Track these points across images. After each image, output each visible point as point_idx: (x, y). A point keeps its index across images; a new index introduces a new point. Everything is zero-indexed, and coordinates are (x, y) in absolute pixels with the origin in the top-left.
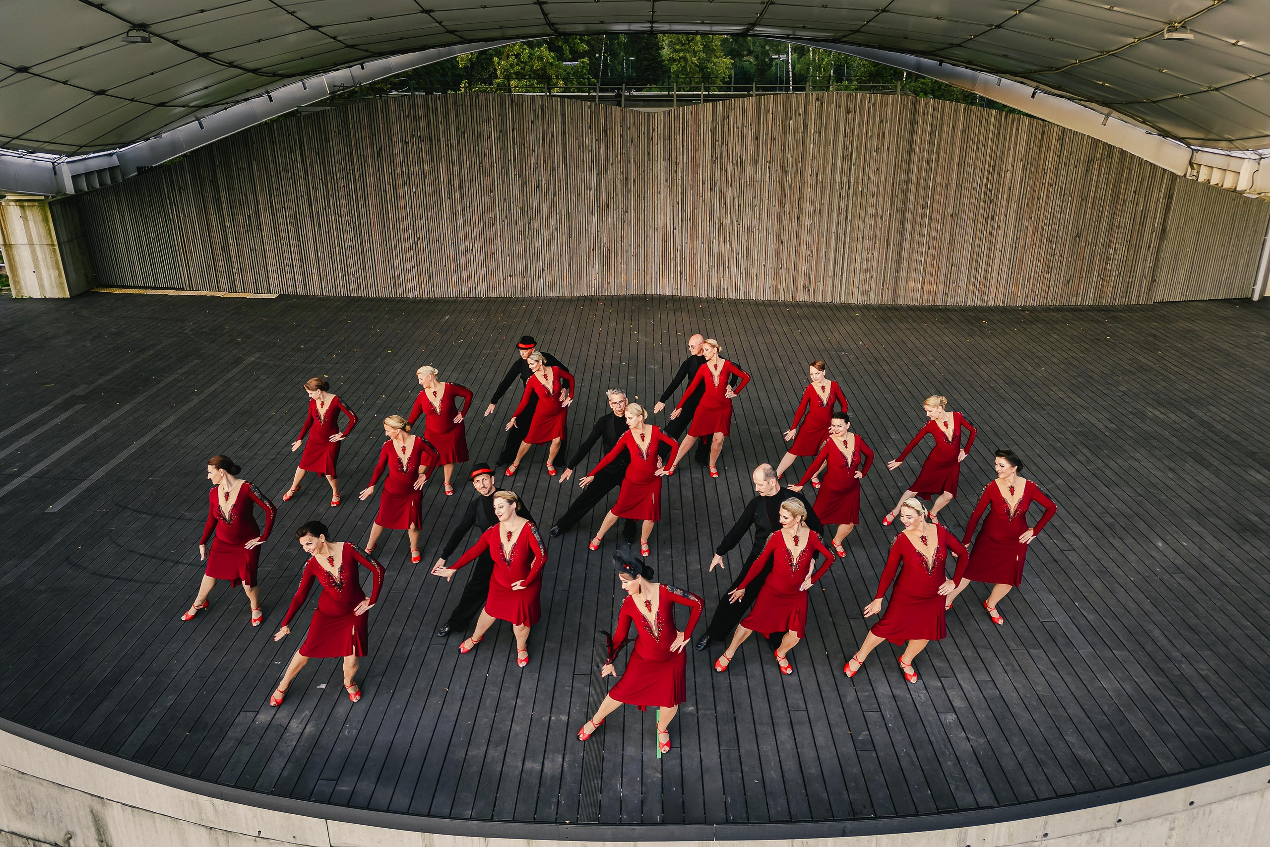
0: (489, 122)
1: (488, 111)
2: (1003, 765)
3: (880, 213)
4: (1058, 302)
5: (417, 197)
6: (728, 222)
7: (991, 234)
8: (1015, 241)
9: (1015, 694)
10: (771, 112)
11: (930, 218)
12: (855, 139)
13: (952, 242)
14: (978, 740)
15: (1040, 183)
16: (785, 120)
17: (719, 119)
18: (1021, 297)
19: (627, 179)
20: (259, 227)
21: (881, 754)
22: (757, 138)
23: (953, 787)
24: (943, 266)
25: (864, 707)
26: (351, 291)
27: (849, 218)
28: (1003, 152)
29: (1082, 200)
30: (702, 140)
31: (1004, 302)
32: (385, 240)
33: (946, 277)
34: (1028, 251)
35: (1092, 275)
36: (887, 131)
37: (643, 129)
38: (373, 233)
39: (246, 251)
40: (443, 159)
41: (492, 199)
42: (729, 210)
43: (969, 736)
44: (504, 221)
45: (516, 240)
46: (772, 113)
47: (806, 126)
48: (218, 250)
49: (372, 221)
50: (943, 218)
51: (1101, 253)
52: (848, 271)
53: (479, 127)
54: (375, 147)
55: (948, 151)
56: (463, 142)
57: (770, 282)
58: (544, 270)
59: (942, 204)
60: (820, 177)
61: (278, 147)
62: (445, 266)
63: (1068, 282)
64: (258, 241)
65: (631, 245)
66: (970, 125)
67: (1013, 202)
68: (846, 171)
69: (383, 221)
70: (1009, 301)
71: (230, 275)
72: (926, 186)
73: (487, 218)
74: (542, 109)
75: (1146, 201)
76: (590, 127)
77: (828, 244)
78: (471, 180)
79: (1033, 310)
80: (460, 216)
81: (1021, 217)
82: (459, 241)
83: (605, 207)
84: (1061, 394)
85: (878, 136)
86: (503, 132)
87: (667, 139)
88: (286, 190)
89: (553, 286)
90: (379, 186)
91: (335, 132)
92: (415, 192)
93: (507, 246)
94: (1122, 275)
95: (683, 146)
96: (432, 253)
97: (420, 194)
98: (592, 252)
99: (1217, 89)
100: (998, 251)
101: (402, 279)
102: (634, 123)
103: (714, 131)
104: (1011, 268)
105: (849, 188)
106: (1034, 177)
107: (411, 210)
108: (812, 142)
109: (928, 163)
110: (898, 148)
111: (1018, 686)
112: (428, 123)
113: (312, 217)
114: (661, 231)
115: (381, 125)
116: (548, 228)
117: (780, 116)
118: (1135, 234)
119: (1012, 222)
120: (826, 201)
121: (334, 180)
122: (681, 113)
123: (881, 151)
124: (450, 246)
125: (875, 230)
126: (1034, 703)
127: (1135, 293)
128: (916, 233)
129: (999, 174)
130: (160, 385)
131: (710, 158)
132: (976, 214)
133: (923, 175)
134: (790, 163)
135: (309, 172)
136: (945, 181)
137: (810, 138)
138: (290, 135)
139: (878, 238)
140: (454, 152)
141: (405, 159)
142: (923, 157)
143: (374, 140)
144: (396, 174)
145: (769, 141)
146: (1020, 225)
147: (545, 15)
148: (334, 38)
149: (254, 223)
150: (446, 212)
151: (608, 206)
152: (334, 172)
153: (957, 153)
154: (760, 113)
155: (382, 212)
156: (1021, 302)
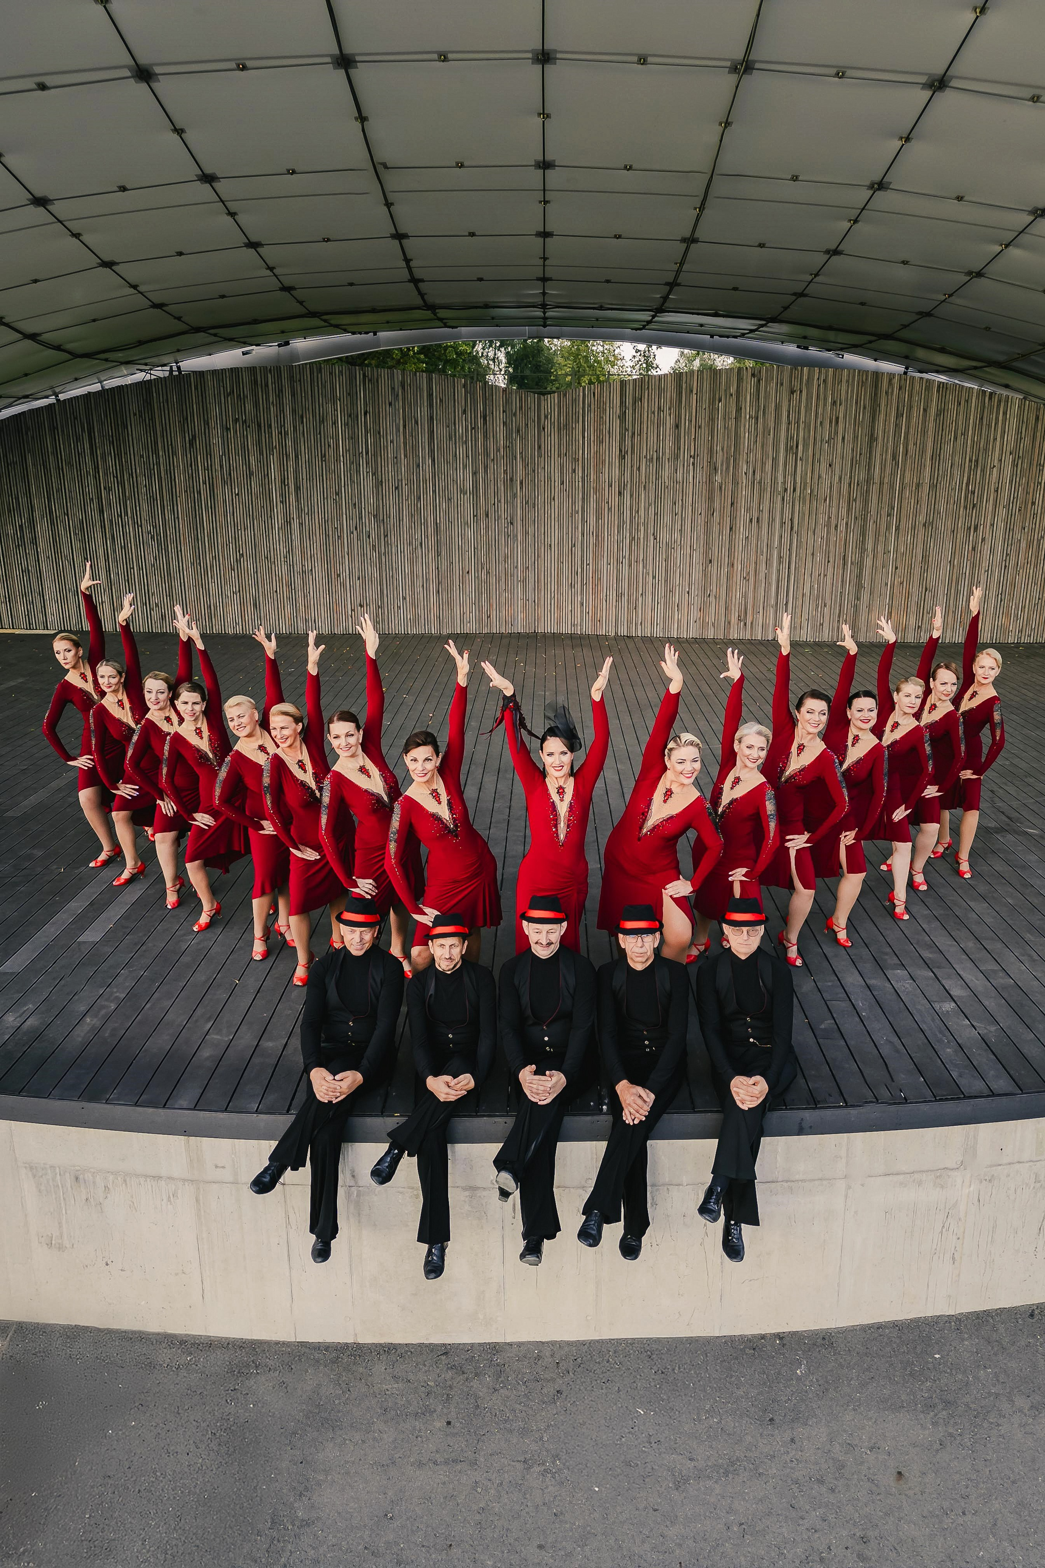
0: (335, 403)
1: (333, 389)
2: (1025, 1051)
3: (834, 523)
5: (241, 500)
6: (642, 536)
7: (974, 549)
8: (1004, 558)
10: (695, 391)
11: (897, 528)
12: (802, 426)
13: (925, 558)
14: (988, 1027)
16: (712, 401)
17: (629, 401)
18: (1014, 631)
19: (511, 480)
20: (34, 542)
22: (677, 426)
23: (955, 1074)
24: (915, 591)
25: (827, 996)
26: (154, 625)
27: (795, 528)
28: (988, 442)
30: (608, 428)
32: (198, 559)
33: (918, 605)
34: (1021, 571)
36: (841, 416)
37: (533, 414)
39: (17, 573)
40: (275, 454)
41: (338, 504)
43: (975, 1024)
44: (353, 533)
45: (369, 558)
46: (697, 394)
47: (739, 410)
49: (181, 532)
50: (914, 529)
52: (795, 598)
53: (321, 409)
54: (187, 435)
55: (919, 443)
56: (301, 428)
57: (693, 612)
58: (405, 599)
59: (912, 512)
60: (758, 477)
61: (60, 434)
62: (276, 591)
64: (32, 558)
65: (517, 567)
66: (946, 408)
67: (1001, 507)
68: (790, 468)
69: (195, 532)
70: (998, 636)
72: (892, 487)
73: (330, 529)
74: (403, 388)
76: (464, 412)
77: (768, 562)
78: (310, 479)
79: (1029, 646)
80: (295, 525)
81: (1012, 527)
82: (295, 559)
83: (483, 516)
85: (831, 422)
86: (352, 416)
87: (565, 428)
88: (70, 492)
89: (416, 620)
90: (192, 486)
91: (135, 414)
92: (238, 494)
93: (355, 565)
95: (584, 437)
97: (244, 496)
98: (467, 575)
100: (983, 571)
101: (220, 610)
102: (521, 408)
103: (622, 417)
104: (1000, 594)
105: (794, 490)
106: (1027, 474)
107: (232, 517)
108: (746, 430)
109: (894, 457)
110: (855, 437)
112: (256, 405)
113: (103, 527)
114: (555, 548)
116: (410, 544)
117: (706, 397)
119: (1000, 533)
120: (766, 506)
122: (581, 394)
123: (834, 441)
124: (283, 566)
125: (828, 544)
128: (880, 548)
129: (983, 471)
131: (618, 452)
132: (956, 523)
133: (888, 471)
134: (719, 458)
135: (100, 467)
136: (915, 480)
137: (746, 424)
138: (76, 418)
139: (831, 555)
140: (289, 443)
141: (226, 450)
142: (887, 450)
143: (186, 425)
144: (214, 470)
145: (693, 430)
146: (1011, 537)
147: (407, 261)
148: (135, 287)
149: (27, 536)
150: (278, 520)
151: (487, 516)
152: (134, 467)
153: (930, 444)
154: (680, 393)
155: (194, 520)
156: (1013, 638)
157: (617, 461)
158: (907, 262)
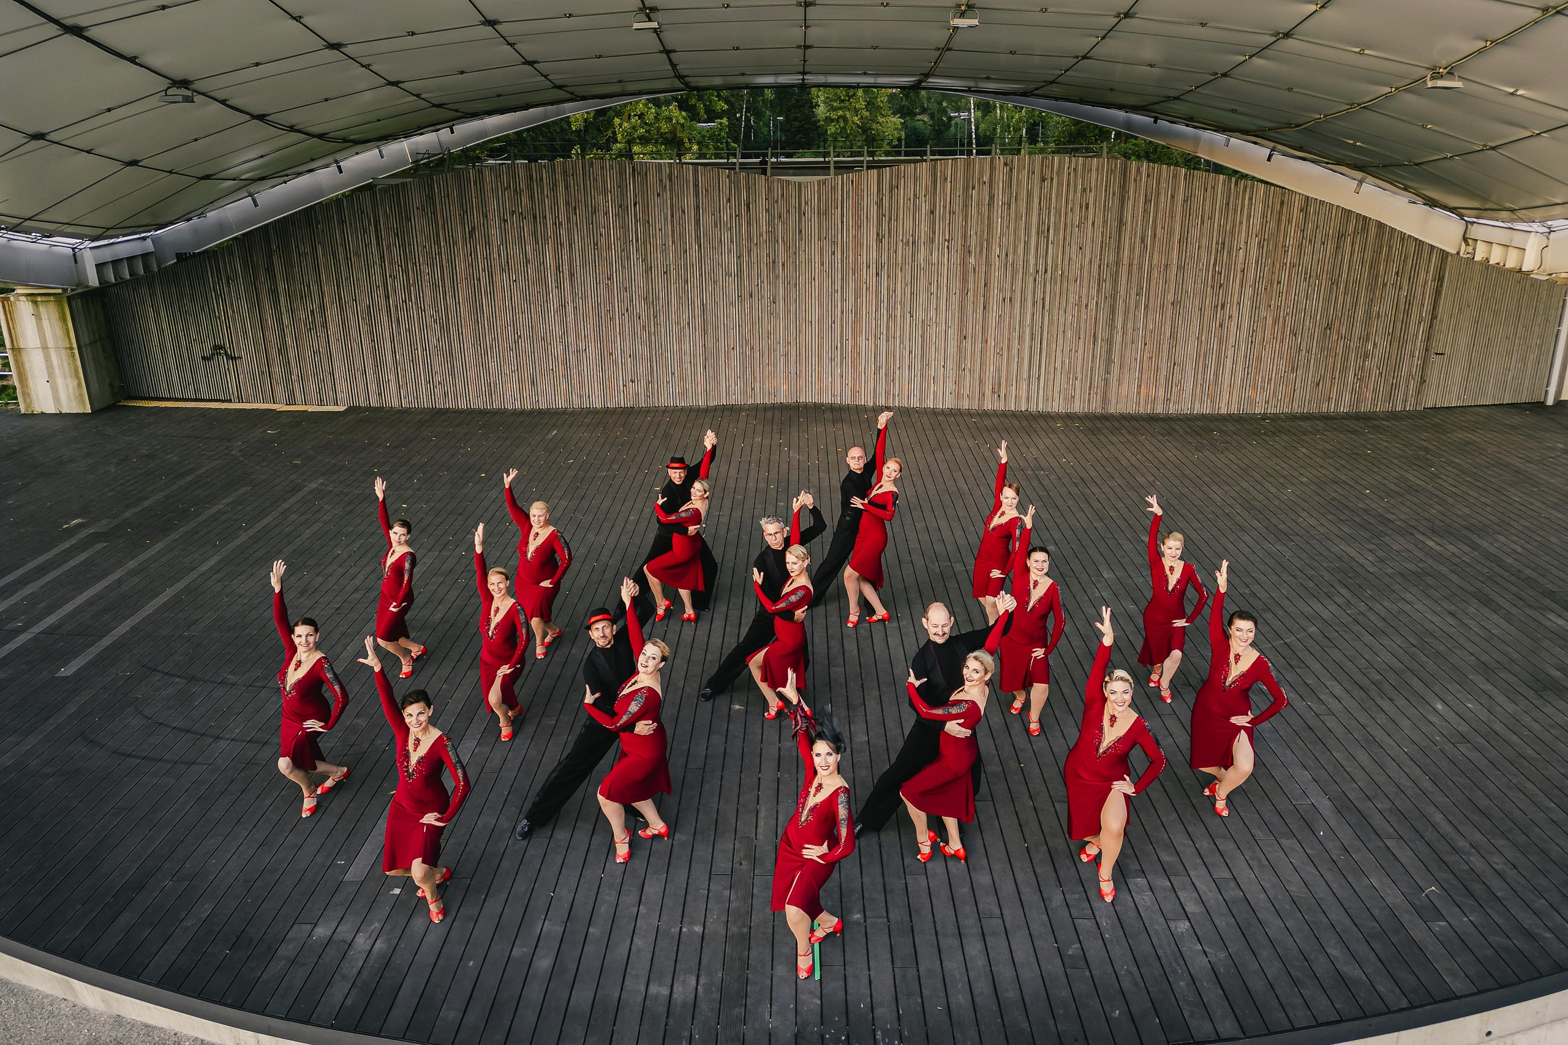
0: (606, 195)
1: (604, 182)
2: (1249, 984)
3: (1084, 302)
4: (1306, 408)
5: (518, 286)
6: (900, 314)
7: (1221, 326)
8: (1251, 335)
9: (1263, 896)
10: (949, 179)
11: (1146, 307)
12: (1053, 212)
13: (1173, 336)
14: (1218, 954)
15: (1280, 263)
16: (966, 189)
17: (886, 189)
18: (1260, 403)
19: (774, 262)
20: (325, 325)
21: (1095, 973)
22: (932, 212)
23: (1186, 1014)
24: (1163, 365)
25: (1074, 913)
26: (437, 402)
27: (1047, 307)
28: (1234, 226)
29: (1332, 284)
30: (865, 214)
31: (1239, 409)
32: (478, 340)
33: (1167, 380)
34: (1267, 346)
35: (1347, 375)
36: (1091, 202)
37: (794, 202)
38: (464, 330)
39: (308, 353)
40: (550, 240)
41: (609, 288)
42: (899, 300)
43: (1207, 949)
44: (624, 315)
45: (638, 333)
46: (951, 182)
48: (274, 352)
49: (462, 316)
50: (1162, 306)
51: (1358, 346)
52: (1047, 372)
53: (592, 200)
54: (467, 227)
55: (1166, 226)
56: (575, 220)
57: (950, 386)
58: (674, 374)
59: (1160, 290)
60: (1011, 258)
61: (348, 227)
62: (553, 370)
63: (1317, 386)
64: (323, 341)
65: (779, 343)
66: (1194, 193)
67: (1247, 286)
68: (1042, 251)
69: (476, 316)
70: (1245, 407)
71: (288, 381)
72: (1141, 267)
73: (603, 312)
74: (671, 180)
75: (1411, 286)
76: (729, 200)
77: (1021, 339)
78: (584, 265)
79: (1275, 418)
80: (570, 308)
81: (1258, 305)
82: (570, 340)
83: (747, 296)
84: (1313, 522)
85: (1081, 207)
86: (622, 207)
87: (823, 213)
88: (358, 280)
89: (684, 393)
90: (471, 273)
91: (418, 209)
92: (515, 281)
93: (628, 344)
94: (1383, 375)
95: (842, 222)
96: (536, 355)
97: (521, 283)
98: (732, 351)
99: (1493, 148)
100: (1230, 347)
101: (499, 387)
102: (783, 195)
103: (880, 203)
104: (1247, 368)
105: (1046, 271)
106: (1273, 256)
107: (510, 302)
108: (999, 215)
109: (1143, 239)
110: (1105, 222)
111: (1266, 885)
112: (532, 198)
113: (389, 311)
114: (815, 324)
115: (474, 200)
116: (678, 323)
117: (960, 185)
118: (1399, 325)
119: (1246, 311)
120: (1019, 287)
121: (416, 267)
122: (840, 182)
123: (1084, 225)
124: (558, 346)
125: (1079, 322)
126: (1287, 907)
127: (1401, 397)
128: (1130, 325)
129: (1229, 252)
130: (201, 519)
131: (875, 237)
132: (1203, 302)
133: (1137, 253)
134: (973, 242)
135: (386, 259)
136: (1163, 261)
137: (998, 211)
139: (1082, 332)
140: (563, 232)
141: (504, 240)
142: (1135, 233)
143: (466, 217)
144: (492, 259)
145: (948, 215)
146: (1257, 315)
149: (319, 319)
150: (554, 304)
151: (751, 296)
152: (417, 257)
153: (1178, 228)
154: (936, 180)
155: (474, 304)
156: (1260, 408)
157: (875, 244)
158: (1154, 65)
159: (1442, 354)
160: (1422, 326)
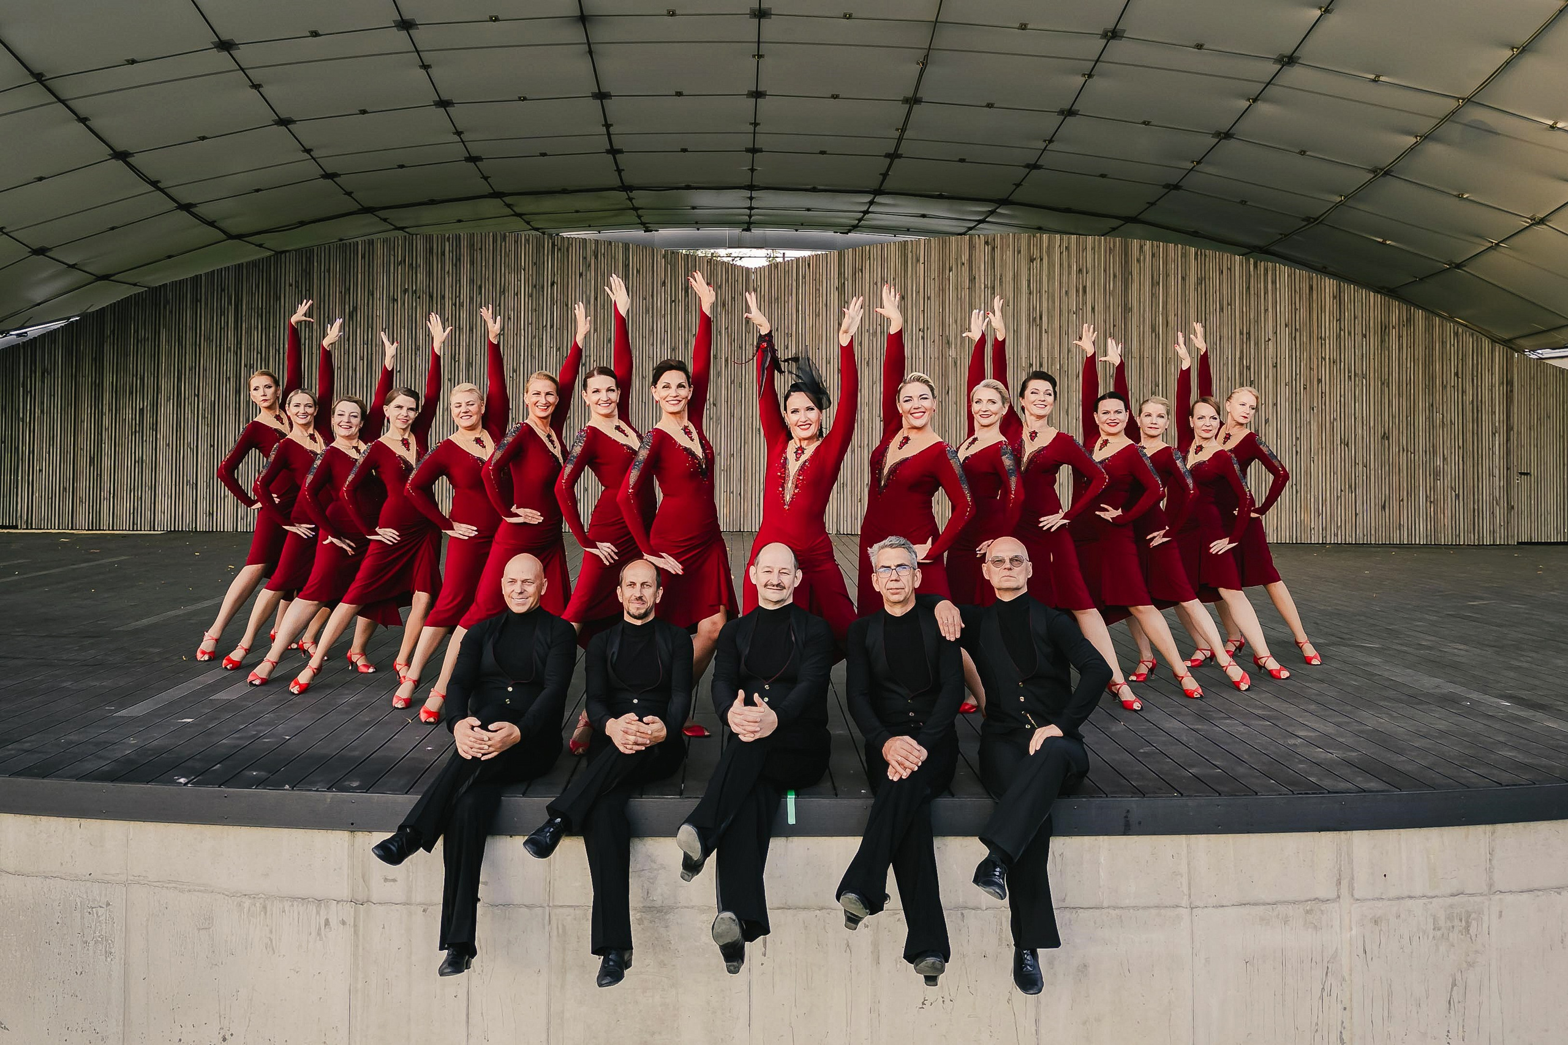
0: (518, 272)
1: (517, 257)
4: (1373, 538)
5: (402, 378)
8: (1294, 443)
10: (922, 260)
12: (1045, 296)
15: (1317, 359)
16: (942, 271)
17: (848, 272)
20: (155, 427)
28: (1258, 313)
29: (1382, 384)
31: (1291, 537)
34: (1316, 458)
36: (1089, 285)
39: (128, 463)
47: (972, 279)
48: (84, 462)
51: (1425, 464)
53: (503, 279)
54: (347, 307)
58: (587, 490)
61: (203, 306)
63: (1384, 507)
66: (1207, 276)
67: (1282, 387)
68: (1034, 341)
70: (1299, 535)
72: (1154, 361)
74: (596, 257)
75: (1476, 388)
79: (1338, 546)
81: (1298, 407)
85: (1078, 291)
86: (538, 287)
88: (205, 370)
91: (291, 285)
94: (1461, 497)
95: (797, 311)
99: (1542, 221)
102: (727, 280)
106: (1308, 348)
109: (1153, 329)
110: (1107, 308)
112: (430, 274)
113: (238, 409)
115: (359, 269)
117: (934, 266)
118: (1469, 435)
121: (279, 354)
123: (1083, 313)
127: (1487, 526)
129: (1257, 344)
133: (1148, 343)
135: (243, 342)
137: (982, 293)
138: (223, 290)
140: (464, 315)
141: (391, 323)
145: (922, 301)
146: (1298, 419)
147: (607, 126)
148: (308, 151)
149: (148, 423)
154: (906, 263)
156: (1316, 535)
158: (1149, 122)
159: (1527, 474)
160: (1497, 438)
